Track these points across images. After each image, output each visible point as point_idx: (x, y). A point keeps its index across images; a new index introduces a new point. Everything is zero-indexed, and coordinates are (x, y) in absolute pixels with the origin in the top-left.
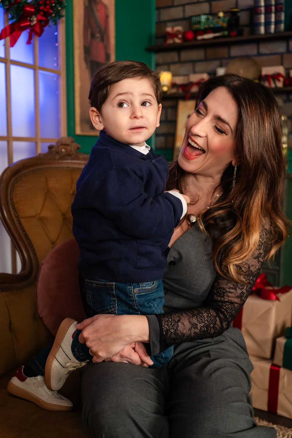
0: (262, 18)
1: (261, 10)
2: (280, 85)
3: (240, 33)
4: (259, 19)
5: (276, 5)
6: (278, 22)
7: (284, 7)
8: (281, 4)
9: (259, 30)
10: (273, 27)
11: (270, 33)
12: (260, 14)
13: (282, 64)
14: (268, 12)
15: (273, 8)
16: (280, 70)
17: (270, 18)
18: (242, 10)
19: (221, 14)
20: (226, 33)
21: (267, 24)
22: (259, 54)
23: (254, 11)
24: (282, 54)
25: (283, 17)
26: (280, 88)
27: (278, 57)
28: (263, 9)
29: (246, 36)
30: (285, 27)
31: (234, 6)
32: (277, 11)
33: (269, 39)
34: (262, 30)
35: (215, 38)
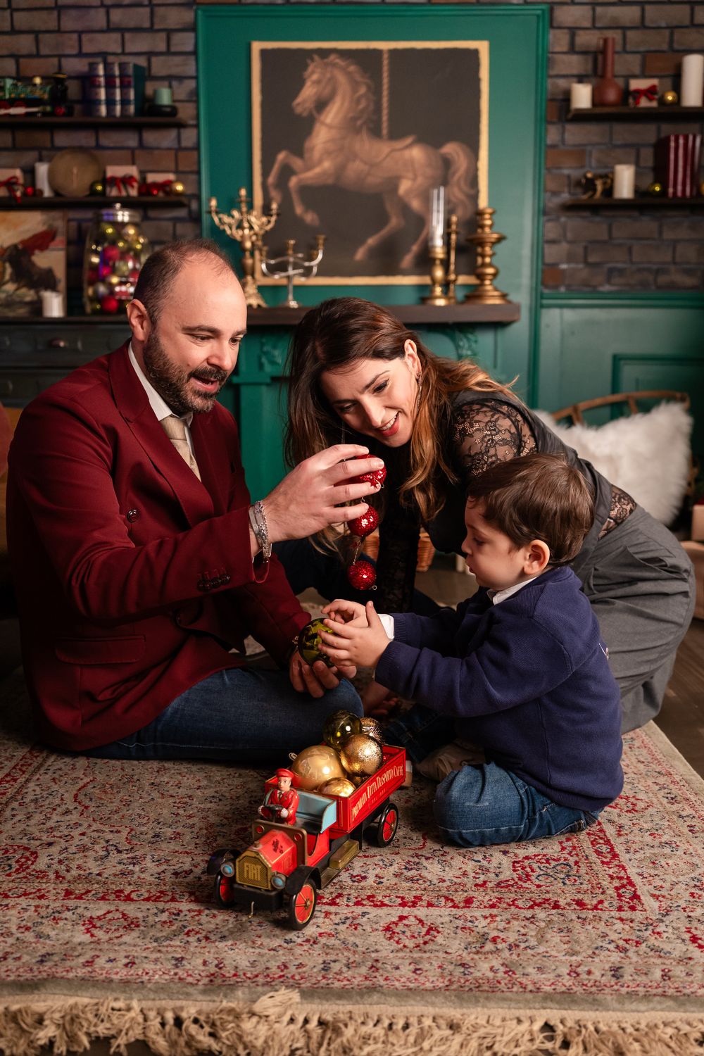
0: (102, 94)
1: (99, 82)
2: (134, 192)
3: (70, 113)
4: (97, 94)
5: (122, 76)
6: (125, 102)
7: (132, 80)
8: (129, 76)
9: (98, 110)
10: (118, 108)
11: (114, 116)
12: (99, 86)
13: (133, 163)
14: (110, 85)
15: (118, 81)
16: (133, 171)
17: (114, 94)
18: (70, 78)
19: (38, 81)
20: (48, 109)
21: (110, 102)
22: (99, 147)
23: (88, 80)
24: (132, 150)
25: (132, 95)
26: (133, 197)
27: (127, 154)
28: (102, 80)
29: (77, 117)
30: (136, 109)
31: (56, 70)
32: (124, 86)
33: (114, 125)
34: (103, 110)
35: (27, 114)
